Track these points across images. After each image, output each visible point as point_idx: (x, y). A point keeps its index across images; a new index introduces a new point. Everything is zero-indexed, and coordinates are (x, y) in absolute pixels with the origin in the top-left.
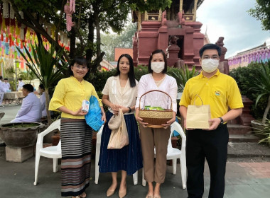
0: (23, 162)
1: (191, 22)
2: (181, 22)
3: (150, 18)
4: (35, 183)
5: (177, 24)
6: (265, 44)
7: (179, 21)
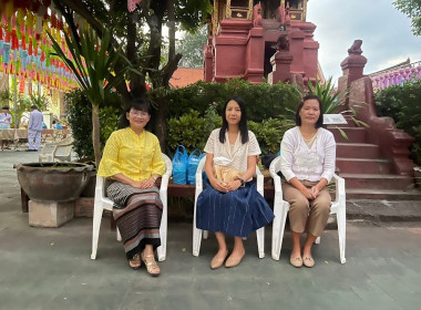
0: (60, 226)
1: (299, 23)
2: (283, 21)
3: (234, 14)
4: (93, 256)
5: (278, 24)
6: (409, 60)
7: (280, 21)
